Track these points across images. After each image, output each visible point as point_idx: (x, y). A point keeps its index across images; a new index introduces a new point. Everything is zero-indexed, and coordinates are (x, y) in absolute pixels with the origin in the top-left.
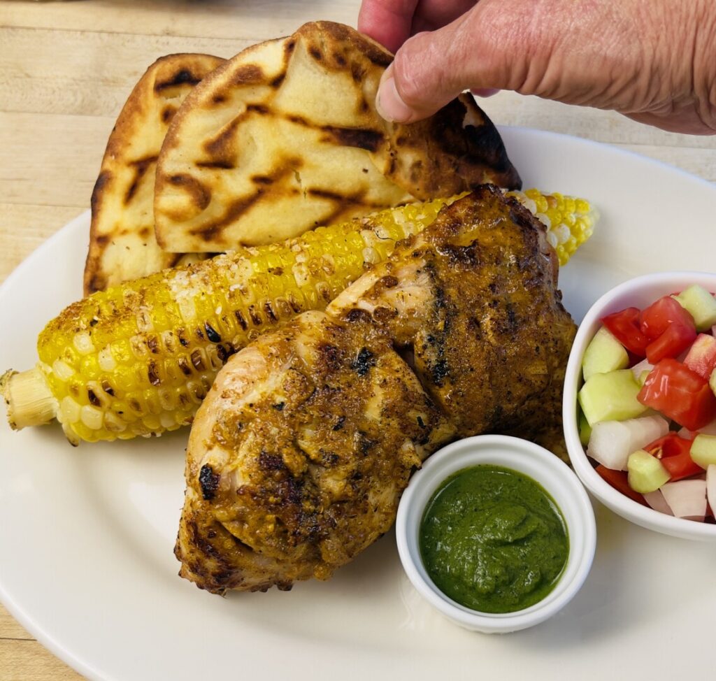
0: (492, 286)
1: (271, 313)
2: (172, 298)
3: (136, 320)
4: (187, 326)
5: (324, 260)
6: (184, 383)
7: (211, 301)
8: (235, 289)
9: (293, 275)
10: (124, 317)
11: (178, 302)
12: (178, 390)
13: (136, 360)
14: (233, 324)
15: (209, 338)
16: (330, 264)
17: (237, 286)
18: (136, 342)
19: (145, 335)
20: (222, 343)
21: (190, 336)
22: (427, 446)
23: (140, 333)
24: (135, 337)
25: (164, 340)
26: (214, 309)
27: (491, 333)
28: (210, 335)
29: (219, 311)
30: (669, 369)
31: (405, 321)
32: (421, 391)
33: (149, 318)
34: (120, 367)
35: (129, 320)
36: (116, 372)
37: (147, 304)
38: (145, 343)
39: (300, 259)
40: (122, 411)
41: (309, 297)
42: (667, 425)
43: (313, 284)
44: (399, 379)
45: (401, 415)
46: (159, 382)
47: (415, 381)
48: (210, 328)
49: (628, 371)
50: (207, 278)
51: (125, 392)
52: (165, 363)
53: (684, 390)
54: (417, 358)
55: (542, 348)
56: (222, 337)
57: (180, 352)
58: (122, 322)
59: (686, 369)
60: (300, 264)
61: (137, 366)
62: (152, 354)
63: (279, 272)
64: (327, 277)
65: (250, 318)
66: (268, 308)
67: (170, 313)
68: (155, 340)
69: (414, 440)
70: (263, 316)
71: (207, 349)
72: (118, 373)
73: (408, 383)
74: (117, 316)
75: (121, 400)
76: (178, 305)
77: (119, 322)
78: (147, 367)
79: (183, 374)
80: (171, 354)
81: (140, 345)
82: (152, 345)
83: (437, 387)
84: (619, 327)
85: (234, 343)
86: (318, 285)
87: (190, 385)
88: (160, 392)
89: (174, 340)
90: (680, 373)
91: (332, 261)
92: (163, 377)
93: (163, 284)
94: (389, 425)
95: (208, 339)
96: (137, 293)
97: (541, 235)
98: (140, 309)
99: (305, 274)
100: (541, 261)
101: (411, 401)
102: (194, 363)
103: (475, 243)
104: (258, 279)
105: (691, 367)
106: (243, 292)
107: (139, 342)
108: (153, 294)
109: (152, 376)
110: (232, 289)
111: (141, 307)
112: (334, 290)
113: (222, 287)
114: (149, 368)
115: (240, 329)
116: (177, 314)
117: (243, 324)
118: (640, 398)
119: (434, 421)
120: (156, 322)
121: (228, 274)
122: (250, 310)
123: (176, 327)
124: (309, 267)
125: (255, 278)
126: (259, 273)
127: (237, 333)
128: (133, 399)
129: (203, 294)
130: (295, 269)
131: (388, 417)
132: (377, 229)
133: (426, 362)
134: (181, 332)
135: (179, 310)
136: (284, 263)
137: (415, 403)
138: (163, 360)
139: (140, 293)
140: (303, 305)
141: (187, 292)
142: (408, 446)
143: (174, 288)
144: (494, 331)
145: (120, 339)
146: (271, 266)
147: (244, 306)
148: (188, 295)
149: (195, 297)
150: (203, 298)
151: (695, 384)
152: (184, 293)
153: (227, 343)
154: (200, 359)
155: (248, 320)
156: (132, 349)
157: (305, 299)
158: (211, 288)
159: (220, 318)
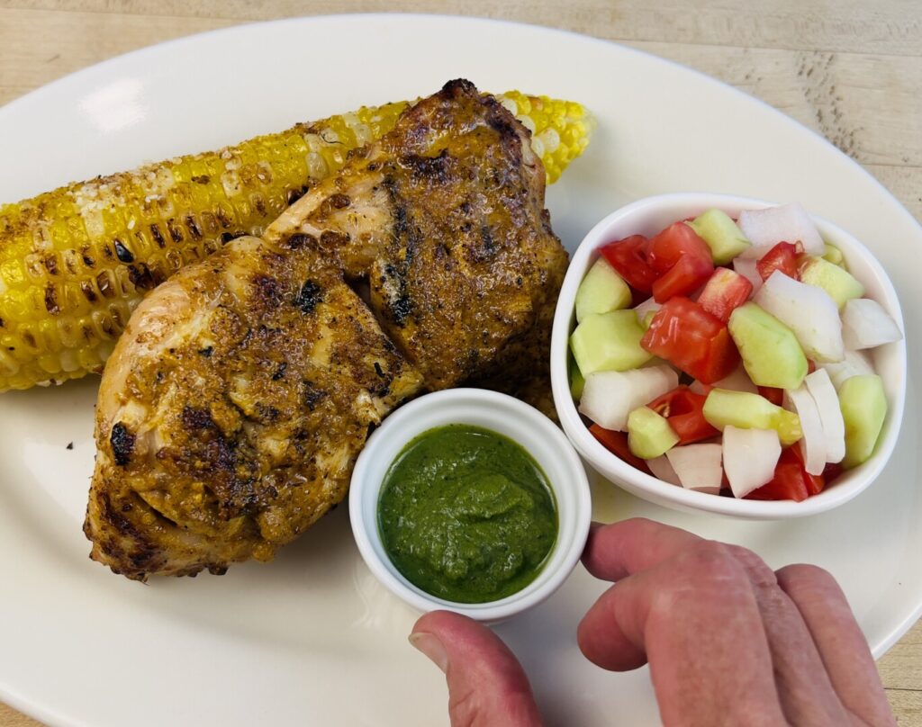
0: (464, 206)
1: (195, 228)
2: (77, 212)
3: (32, 236)
4: (93, 243)
5: (259, 166)
6: (89, 313)
7: (123, 214)
8: (152, 200)
9: (221, 184)
10: (18, 233)
11: (83, 215)
12: (82, 321)
13: (32, 284)
14: (147, 239)
15: (119, 257)
16: (266, 171)
17: (154, 197)
18: (32, 261)
19: (43, 254)
20: (135, 264)
21: (96, 255)
22: (387, 398)
23: (37, 251)
24: (29, 256)
25: (65, 259)
26: (126, 223)
27: (463, 263)
28: (119, 253)
29: (131, 225)
30: (679, 309)
31: (359, 248)
32: (378, 332)
33: (48, 235)
34: (12, 292)
35: (24, 236)
36: (7, 297)
37: (46, 218)
38: (42, 262)
39: (230, 166)
40: (12, 346)
41: (241, 209)
42: (676, 377)
43: (245, 194)
44: (351, 317)
45: (355, 362)
46: (58, 310)
47: (372, 320)
48: (120, 244)
49: (630, 312)
50: (118, 188)
51: (17, 323)
52: (66, 287)
53: (697, 335)
54: (373, 293)
55: (526, 281)
56: (135, 257)
57: (84, 273)
58: (16, 239)
59: (701, 310)
60: (230, 172)
61: (31, 291)
62: (50, 275)
63: (205, 180)
64: (263, 186)
65: (169, 233)
66: (190, 221)
67: (74, 228)
68: (53, 258)
69: (371, 391)
70: (183, 230)
71: (117, 270)
72: (9, 298)
73: (363, 323)
74: (11, 233)
75: (12, 333)
76: (83, 219)
77: (12, 239)
78: (44, 292)
79: (87, 301)
80: (74, 276)
81: (36, 266)
82: (50, 263)
83: (399, 328)
84: (621, 259)
85: (149, 263)
86: (251, 196)
87: (95, 315)
88: (59, 324)
89: (77, 260)
90: (693, 315)
91: (269, 168)
92: (63, 304)
93: (67, 197)
94: (340, 373)
95: (117, 259)
96: (35, 207)
97: (524, 142)
98: (38, 224)
99: (235, 183)
100: (524, 175)
101: (366, 344)
102: (100, 287)
103: (444, 153)
104: (179, 188)
105: (706, 308)
106: (162, 203)
107: (34, 261)
108: (54, 207)
109: (50, 302)
110: (148, 200)
111: (39, 222)
112: (271, 201)
113: (137, 199)
114: (46, 292)
115: (156, 246)
116: (81, 228)
117: (160, 241)
118: (644, 345)
119: (395, 368)
120: (56, 238)
121: (145, 184)
122: (169, 224)
123: (80, 244)
124: (240, 175)
125: (176, 187)
126: (181, 183)
127: (153, 252)
128: (27, 330)
129: (113, 206)
130: (224, 177)
131: (339, 364)
132: (323, 133)
133: (384, 298)
134: (85, 250)
135: (84, 225)
136: (212, 171)
137: (371, 346)
138: (63, 285)
139: (39, 207)
140: (234, 218)
141: (94, 204)
142: (363, 398)
143: (80, 201)
144: (467, 261)
145: (13, 259)
146: (195, 174)
147: (162, 220)
148: (96, 207)
149: (104, 210)
150: (113, 211)
151: (710, 328)
152: (91, 205)
153: (141, 263)
154: (109, 282)
155: (166, 235)
156: (26, 268)
157: (235, 211)
158: (123, 200)
159: (132, 235)
